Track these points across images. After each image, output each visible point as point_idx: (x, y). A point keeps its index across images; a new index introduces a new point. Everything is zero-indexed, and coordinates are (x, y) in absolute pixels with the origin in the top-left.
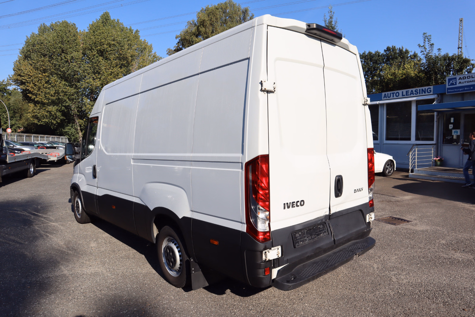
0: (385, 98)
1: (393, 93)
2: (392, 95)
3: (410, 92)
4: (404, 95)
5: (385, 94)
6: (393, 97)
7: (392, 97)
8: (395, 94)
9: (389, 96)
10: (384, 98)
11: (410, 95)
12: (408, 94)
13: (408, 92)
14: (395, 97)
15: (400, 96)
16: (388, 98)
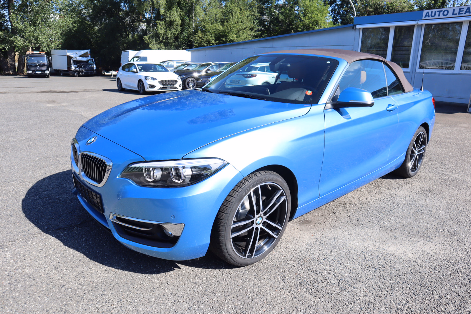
0: (427, 18)
1: (439, 12)
2: (437, 13)
3: (465, 10)
4: (456, 14)
5: (428, 13)
6: (439, 15)
7: (437, 16)
8: (441, 13)
9: (433, 14)
10: (425, 17)
11: (465, 13)
12: (461, 12)
13: (461, 10)
14: (442, 16)
15: (450, 14)
16: (431, 18)
